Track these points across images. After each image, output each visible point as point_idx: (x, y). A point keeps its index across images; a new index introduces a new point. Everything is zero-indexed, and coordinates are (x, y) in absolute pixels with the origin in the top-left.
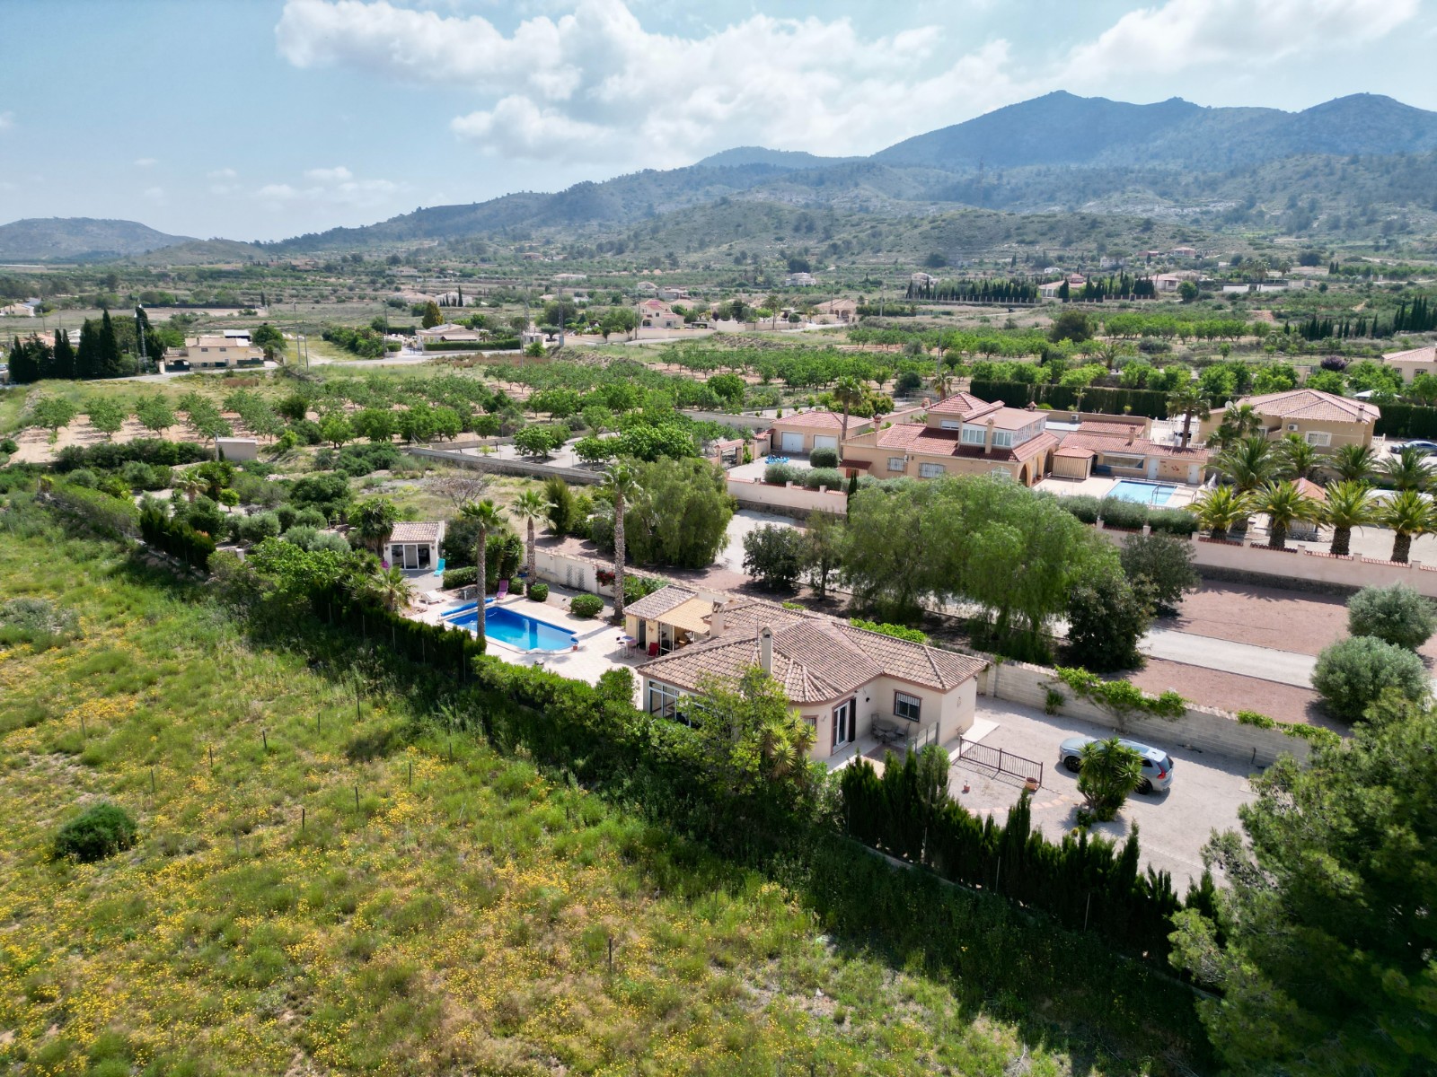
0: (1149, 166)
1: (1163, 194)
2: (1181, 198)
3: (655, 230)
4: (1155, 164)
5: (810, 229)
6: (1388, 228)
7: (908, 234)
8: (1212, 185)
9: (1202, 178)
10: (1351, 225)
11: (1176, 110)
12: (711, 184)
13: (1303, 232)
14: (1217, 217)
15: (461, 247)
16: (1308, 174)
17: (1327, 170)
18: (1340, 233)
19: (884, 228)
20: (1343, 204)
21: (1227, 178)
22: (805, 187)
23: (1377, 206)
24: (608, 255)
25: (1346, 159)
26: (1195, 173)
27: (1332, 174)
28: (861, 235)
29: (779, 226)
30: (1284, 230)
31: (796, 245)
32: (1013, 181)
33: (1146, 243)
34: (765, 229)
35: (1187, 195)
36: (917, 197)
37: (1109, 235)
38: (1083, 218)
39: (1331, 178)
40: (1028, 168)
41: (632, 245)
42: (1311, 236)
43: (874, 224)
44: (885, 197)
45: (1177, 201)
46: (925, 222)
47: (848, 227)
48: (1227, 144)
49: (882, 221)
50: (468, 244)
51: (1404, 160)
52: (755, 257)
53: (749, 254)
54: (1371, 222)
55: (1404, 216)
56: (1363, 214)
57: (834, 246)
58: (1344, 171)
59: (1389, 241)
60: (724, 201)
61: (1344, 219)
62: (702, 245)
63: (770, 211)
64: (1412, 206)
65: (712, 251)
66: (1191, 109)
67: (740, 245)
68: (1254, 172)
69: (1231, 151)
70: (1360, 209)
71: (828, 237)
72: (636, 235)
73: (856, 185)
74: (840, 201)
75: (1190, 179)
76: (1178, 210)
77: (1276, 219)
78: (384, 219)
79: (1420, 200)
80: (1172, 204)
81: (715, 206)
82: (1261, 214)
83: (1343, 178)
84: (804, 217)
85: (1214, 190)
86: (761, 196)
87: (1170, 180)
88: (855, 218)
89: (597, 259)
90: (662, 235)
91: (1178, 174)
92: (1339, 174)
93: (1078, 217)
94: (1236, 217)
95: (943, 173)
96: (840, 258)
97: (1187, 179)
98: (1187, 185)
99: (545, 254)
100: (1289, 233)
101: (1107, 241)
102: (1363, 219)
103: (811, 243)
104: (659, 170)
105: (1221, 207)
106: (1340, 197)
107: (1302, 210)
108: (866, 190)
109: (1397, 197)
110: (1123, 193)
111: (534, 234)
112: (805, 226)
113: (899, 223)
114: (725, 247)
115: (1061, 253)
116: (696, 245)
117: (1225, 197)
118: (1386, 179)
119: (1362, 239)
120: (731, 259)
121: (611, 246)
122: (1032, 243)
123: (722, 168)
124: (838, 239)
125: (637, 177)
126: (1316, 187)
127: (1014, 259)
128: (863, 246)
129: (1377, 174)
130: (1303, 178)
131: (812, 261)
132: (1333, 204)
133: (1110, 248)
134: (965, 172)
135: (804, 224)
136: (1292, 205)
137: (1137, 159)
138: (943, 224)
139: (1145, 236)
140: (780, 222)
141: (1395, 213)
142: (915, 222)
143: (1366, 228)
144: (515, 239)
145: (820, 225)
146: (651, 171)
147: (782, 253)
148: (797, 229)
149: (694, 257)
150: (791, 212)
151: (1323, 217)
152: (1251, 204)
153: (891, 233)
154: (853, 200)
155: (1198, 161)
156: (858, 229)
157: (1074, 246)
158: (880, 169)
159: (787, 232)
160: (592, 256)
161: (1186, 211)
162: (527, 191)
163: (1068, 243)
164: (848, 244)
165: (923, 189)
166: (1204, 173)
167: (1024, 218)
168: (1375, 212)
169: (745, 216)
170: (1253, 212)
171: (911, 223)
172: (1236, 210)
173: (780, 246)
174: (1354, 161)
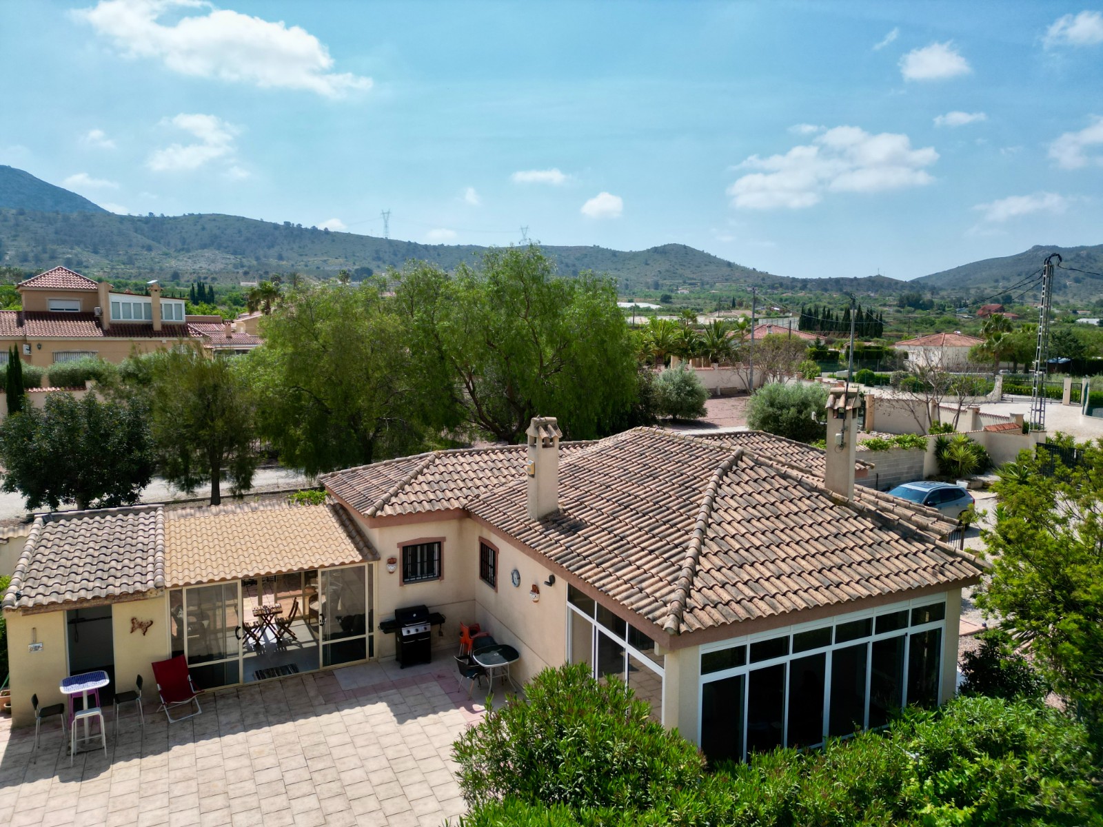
20: (24, 244)
23: (50, 246)
39: (6, 223)
51: (60, 217)
54: (53, 257)
55: (76, 255)
56: (45, 251)
61: (31, 255)
64: (78, 249)
79: (82, 246)
102: (46, 256)
109: (64, 242)
129: (44, 225)
132: (15, 243)
141: (68, 253)
168: (54, 251)
174: (21, 213)
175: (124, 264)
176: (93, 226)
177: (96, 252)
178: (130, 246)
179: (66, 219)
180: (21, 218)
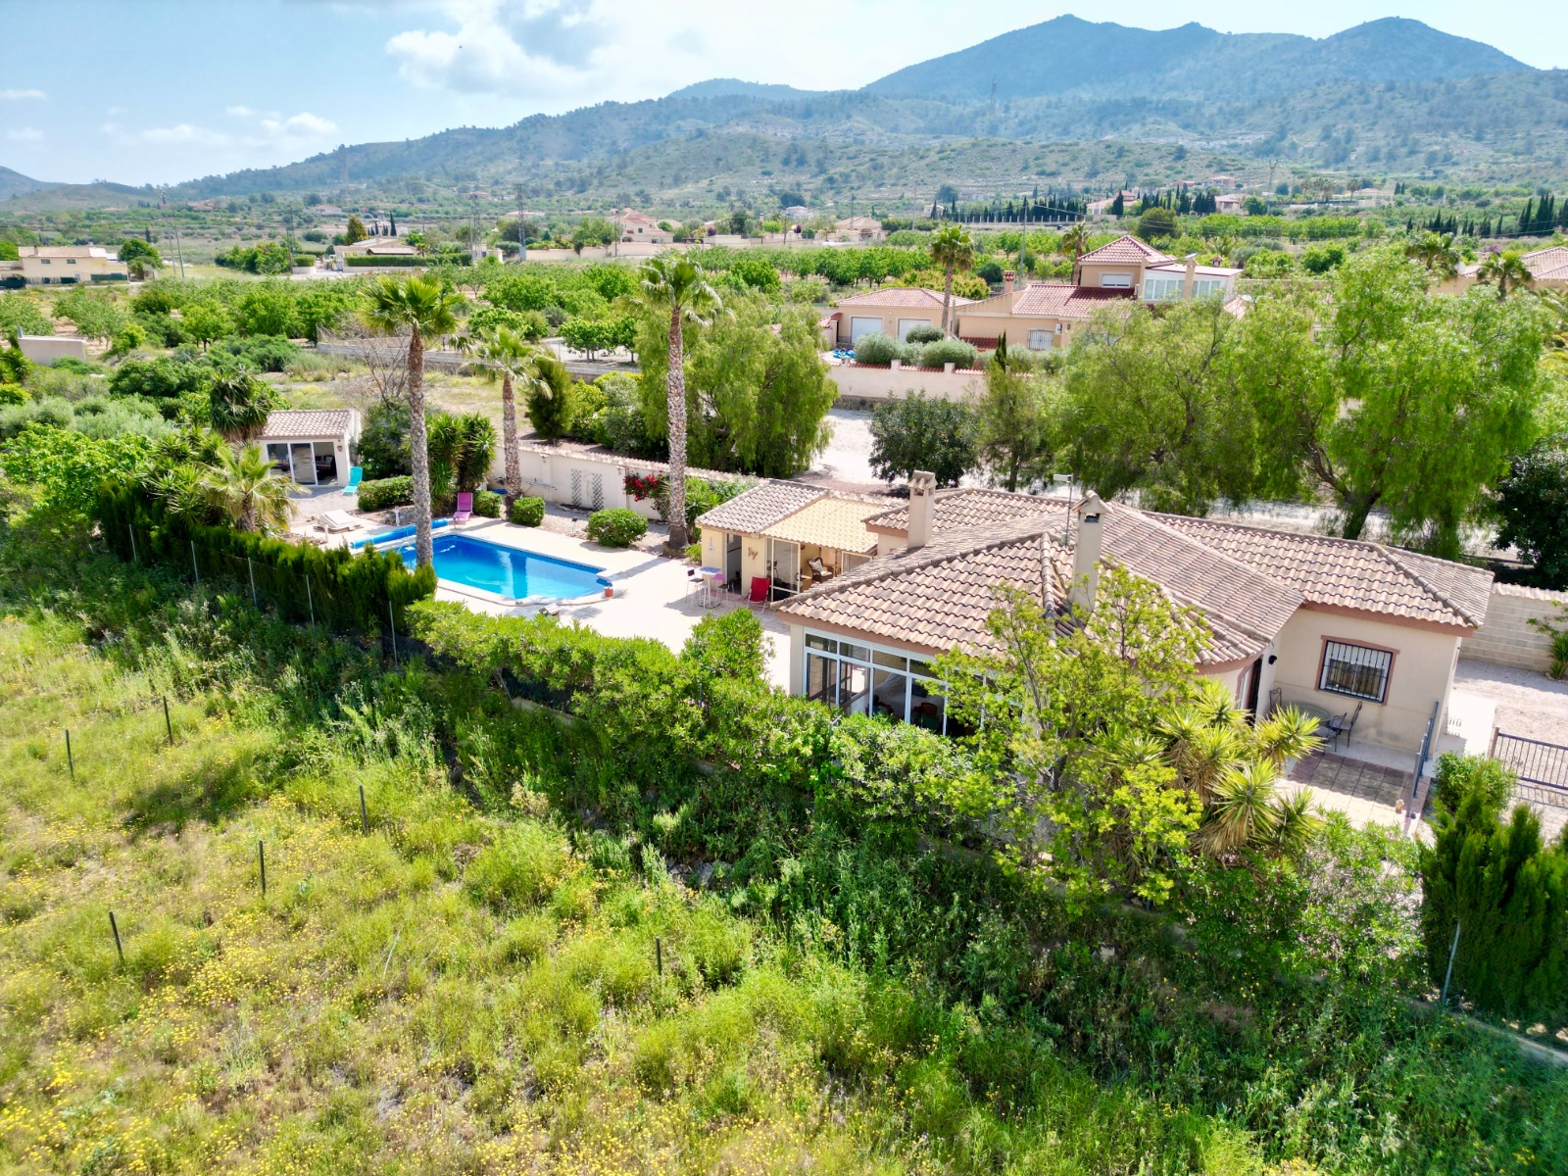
0: (1166, 97)
1: (1186, 126)
2: (1207, 131)
3: (622, 166)
4: (1174, 95)
5: (801, 162)
6: (1432, 158)
7: (914, 165)
8: (1239, 115)
9: (1227, 109)
10: (1392, 156)
11: (1193, 36)
12: (683, 118)
13: (1340, 165)
14: (1246, 150)
15: (394, 187)
16: (1342, 102)
17: (1362, 98)
18: (1381, 165)
19: (885, 160)
20: (1381, 135)
21: (1254, 108)
22: (790, 120)
23: (1416, 135)
24: (569, 194)
25: (1382, 86)
26: (1218, 104)
27: (1367, 102)
28: (859, 169)
29: (765, 159)
30: (1320, 163)
31: (786, 181)
32: (1022, 114)
33: (1180, 172)
34: (750, 162)
35: (1211, 126)
36: (917, 131)
37: (1138, 165)
38: (1109, 147)
39: (1367, 106)
40: (1038, 99)
41: (595, 182)
42: (1350, 168)
43: (873, 156)
44: (881, 131)
45: (1202, 133)
46: (932, 153)
47: (844, 160)
48: (1250, 73)
49: (883, 153)
50: (402, 183)
51: (1442, 87)
52: (740, 194)
53: (733, 190)
54: (1412, 153)
55: (1447, 146)
56: (1404, 144)
57: (831, 180)
58: (1381, 99)
59: (1436, 172)
60: (700, 133)
61: (1385, 150)
62: (677, 181)
63: (754, 143)
64: (1453, 135)
65: (689, 188)
66: (1211, 34)
67: (722, 181)
68: (1284, 101)
69: (1255, 81)
70: (1399, 140)
71: (823, 171)
72: (600, 171)
73: (849, 117)
74: (833, 133)
75: (1214, 110)
76: (1204, 143)
77: (1311, 152)
78: (300, 159)
79: (1461, 130)
80: (1197, 136)
81: (690, 139)
82: (1294, 146)
83: (1380, 107)
84: (794, 148)
85: (1241, 122)
86: (743, 129)
87: (1192, 110)
88: (852, 150)
89: (556, 197)
90: (630, 170)
91: (1199, 106)
92: (1375, 102)
93: (1102, 146)
94: (1267, 150)
95: (943, 105)
96: (839, 193)
97: (1210, 110)
98: (1211, 116)
99: (494, 194)
100: (1326, 166)
101: (1136, 171)
102: (1404, 150)
103: (803, 178)
104: (622, 102)
105: (1250, 140)
106: (1376, 127)
107: (1337, 142)
108: (859, 122)
109: (1439, 126)
110: (1144, 125)
111: (480, 174)
112: (795, 158)
113: (902, 154)
114: (704, 183)
115: (1087, 184)
116: (669, 180)
117: (1253, 128)
118: (1425, 107)
119: (1405, 171)
120: (713, 195)
121: (572, 182)
122: (1053, 174)
123: (695, 100)
124: (834, 171)
125: (596, 110)
126: (1351, 116)
127: (1035, 192)
128: (862, 178)
129: (1416, 102)
130: (1337, 107)
131: (807, 198)
132: (1371, 134)
133: (1141, 178)
134: (966, 104)
135: (794, 157)
136: (1326, 137)
137: (1154, 91)
138: (953, 154)
139: (1179, 165)
140: (767, 154)
141: (1437, 143)
142: (921, 153)
143: (1408, 160)
144: (457, 179)
145: (812, 157)
146: (613, 104)
147: (771, 188)
148: (786, 162)
149: (670, 194)
150: (778, 144)
151: (1360, 149)
152: (1282, 137)
153: (893, 164)
154: (845, 133)
155: (1220, 92)
156: (856, 161)
157: (1100, 177)
158: (874, 100)
159: (775, 165)
160: (549, 195)
161: (1212, 144)
162: (469, 126)
163: (1093, 174)
164: (846, 177)
165: (922, 124)
166: (1229, 104)
167: (1043, 147)
168: (1416, 142)
169: (726, 148)
170: (1286, 143)
171: (917, 155)
172: (1267, 142)
173: (767, 181)
174: (1391, 88)
175: (1516, 154)
176: (1488, 96)
177: (1479, 138)
178: (1539, 122)
179: (1450, 90)
180: (1388, 95)
